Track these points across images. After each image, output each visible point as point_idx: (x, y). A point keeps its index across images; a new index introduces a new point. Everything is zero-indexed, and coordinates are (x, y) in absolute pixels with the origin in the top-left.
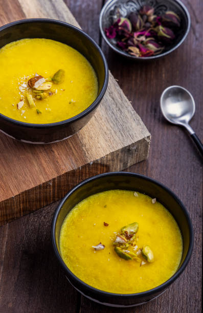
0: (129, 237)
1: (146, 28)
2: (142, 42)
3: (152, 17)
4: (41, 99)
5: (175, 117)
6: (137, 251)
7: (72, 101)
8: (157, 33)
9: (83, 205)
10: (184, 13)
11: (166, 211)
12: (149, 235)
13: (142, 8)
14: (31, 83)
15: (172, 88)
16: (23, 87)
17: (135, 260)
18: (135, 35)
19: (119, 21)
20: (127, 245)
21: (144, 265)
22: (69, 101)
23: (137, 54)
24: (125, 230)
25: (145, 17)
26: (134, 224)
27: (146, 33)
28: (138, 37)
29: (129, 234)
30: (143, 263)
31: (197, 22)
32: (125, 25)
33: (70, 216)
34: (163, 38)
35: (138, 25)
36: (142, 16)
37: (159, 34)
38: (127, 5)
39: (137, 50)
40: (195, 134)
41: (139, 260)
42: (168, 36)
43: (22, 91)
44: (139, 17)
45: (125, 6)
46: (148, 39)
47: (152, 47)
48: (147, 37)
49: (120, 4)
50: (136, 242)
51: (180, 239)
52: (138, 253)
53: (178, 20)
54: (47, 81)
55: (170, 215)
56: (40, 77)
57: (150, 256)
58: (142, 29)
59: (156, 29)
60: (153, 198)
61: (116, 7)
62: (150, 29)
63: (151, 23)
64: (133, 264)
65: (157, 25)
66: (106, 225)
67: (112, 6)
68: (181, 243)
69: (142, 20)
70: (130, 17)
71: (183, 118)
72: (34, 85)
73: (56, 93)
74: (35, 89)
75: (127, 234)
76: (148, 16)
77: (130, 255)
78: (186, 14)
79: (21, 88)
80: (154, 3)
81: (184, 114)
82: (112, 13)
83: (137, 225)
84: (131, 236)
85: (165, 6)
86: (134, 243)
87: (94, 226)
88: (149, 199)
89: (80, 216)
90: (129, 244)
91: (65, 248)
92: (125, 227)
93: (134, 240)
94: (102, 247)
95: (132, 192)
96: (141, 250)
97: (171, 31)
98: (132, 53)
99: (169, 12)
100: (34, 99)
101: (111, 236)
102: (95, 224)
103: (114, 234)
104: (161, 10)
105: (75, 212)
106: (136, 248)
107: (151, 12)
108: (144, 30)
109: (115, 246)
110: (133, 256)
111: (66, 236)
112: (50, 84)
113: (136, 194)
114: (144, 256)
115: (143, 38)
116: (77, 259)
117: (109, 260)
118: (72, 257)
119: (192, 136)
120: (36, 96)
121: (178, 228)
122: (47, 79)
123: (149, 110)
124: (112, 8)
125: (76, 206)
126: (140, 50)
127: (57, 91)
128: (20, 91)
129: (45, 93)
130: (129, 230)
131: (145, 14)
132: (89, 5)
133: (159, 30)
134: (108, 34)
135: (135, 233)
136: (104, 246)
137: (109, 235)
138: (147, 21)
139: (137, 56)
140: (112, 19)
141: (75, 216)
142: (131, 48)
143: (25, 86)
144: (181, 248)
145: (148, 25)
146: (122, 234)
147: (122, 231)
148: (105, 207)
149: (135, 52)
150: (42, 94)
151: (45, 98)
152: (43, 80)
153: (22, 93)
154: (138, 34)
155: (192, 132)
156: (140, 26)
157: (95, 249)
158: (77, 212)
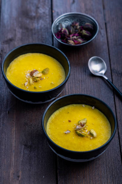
0: (82, 125)
1: (76, 32)
2: (75, 39)
3: (78, 27)
4: (36, 81)
5: (97, 72)
6: (87, 132)
7: (52, 83)
8: (82, 34)
9: (57, 113)
10: (95, 23)
11: (100, 112)
12: (93, 124)
13: (73, 23)
14: (32, 74)
15: (93, 58)
16: (28, 75)
17: (87, 137)
18: (71, 36)
19: (62, 29)
20: (82, 130)
21: (92, 139)
22: (50, 83)
23: (73, 43)
24: (80, 122)
25: (75, 27)
26: (84, 119)
27: (76, 34)
28: (73, 36)
29: (82, 124)
30: (91, 138)
31: (102, 29)
32: (65, 31)
33: (50, 118)
34: (85, 35)
35: (71, 31)
36: (73, 27)
37: (83, 34)
38: (65, 22)
39: (73, 42)
40: (108, 79)
41: (89, 137)
42: (88, 35)
43: (27, 77)
44: (72, 27)
45: (64, 23)
46: (78, 37)
47: (80, 40)
48: (77, 36)
49: (61, 22)
50: (87, 128)
51: (109, 125)
52: (88, 133)
53: (92, 26)
54: (40, 73)
55: (102, 114)
56: (36, 71)
57: (95, 134)
58: (74, 33)
59: (81, 32)
60: (92, 106)
61: (59, 24)
62: (78, 32)
63: (78, 30)
64: (86, 139)
65: (81, 30)
66: (70, 121)
67: (57, 23)
68: (110, 127)
69: (73, 29)
70: (67, 27)
71: (101, 72)
72: (33, 74)
73: (44, 79)
74: (33, 76)
75: (81, 124)
76: (77, 27)
77: (84, 134)
78: (96, 24)
79: (27, 76)
80: (79, 21)
81: (101, 70)
82: (58, 26)
83: (86, 119)
84: (84, 125)
85: (84, 21)
86: (85, 129)
87: (63, 122)
88: (90, 107)
89: (56, 118)
90: (83, 129)
91: (50, 134)
92: (80, 121)
93: (85, 127)
94: (69, 132)
95: (81, 105)
96: (90, 132)
97: (89, 32)
98: (70, 43)
99: (87, 24)
100: (33, 81)
101: (73, 126)
102: (64, 121)
103: (75, 125)
104: (82, 23)
105: (53, 117)
106: (87, 131)
107: (77, 24)
108: (75, 33)
109: (76, 131)
110: (86, 135)
111: (50, 129)
112: (41, 74)
113: (83, 105)
114: (91, 134)
115: (75, 37)
116: (57, 139)
117: (73, 138)
118: (54, 139)
119: (107, 80)
120: (34, 80)
121: (107, 120)
122: (40, 72)
123: (82, 72)
124: (58, 24)
125: (53, 114)
126: (74, 42)
127: (45, 78)
128: (26, 77)
129: (39, 79)
130: (82, 122)
131: (75, 26)
132: (45, 26)
133: (83, 32)
134: (57, 36)
135: (85, 123)
136: (70, 131)
137: (72, 126)
138: (76, 29)
139: (73, 45)
140: (58, 29)
141: (53, 118)
142: (69, 41)
143: (29, 75)
144: (110, 129)
145: (77, 30)
146: (79, 125)
147: (78, 123)
148: (68, 113)
149: (71, 42)
150: (37, 79)
151: (39, 81)
152: (38, 72)
153: (27, 78)
154: (72, 35)
155: (106, 78)
156: (73, 31)
157: (65, 133)
158: (54, 117)
